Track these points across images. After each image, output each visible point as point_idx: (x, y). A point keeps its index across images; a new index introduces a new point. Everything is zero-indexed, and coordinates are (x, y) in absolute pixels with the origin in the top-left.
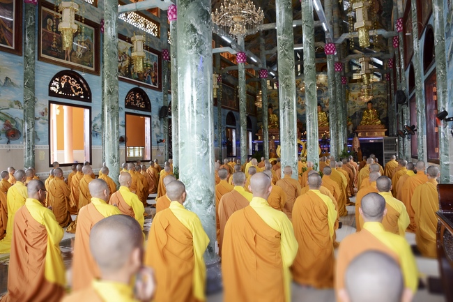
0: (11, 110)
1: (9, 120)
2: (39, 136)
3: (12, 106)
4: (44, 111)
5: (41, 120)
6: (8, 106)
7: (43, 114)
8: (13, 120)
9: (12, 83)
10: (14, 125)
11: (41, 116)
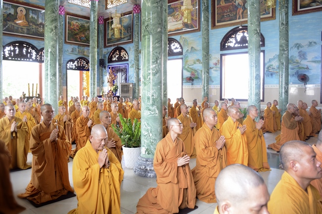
0: (195, 65)
1: (193, 71)
2: (213, 79)
3: (195, 63)
4: (217, 62)
5: (214, 68)
6: (193, 63)
7: (216, 64)
8: (196, 71)
9: (195, 50)
10: (196, 74)
11: (214, 66)
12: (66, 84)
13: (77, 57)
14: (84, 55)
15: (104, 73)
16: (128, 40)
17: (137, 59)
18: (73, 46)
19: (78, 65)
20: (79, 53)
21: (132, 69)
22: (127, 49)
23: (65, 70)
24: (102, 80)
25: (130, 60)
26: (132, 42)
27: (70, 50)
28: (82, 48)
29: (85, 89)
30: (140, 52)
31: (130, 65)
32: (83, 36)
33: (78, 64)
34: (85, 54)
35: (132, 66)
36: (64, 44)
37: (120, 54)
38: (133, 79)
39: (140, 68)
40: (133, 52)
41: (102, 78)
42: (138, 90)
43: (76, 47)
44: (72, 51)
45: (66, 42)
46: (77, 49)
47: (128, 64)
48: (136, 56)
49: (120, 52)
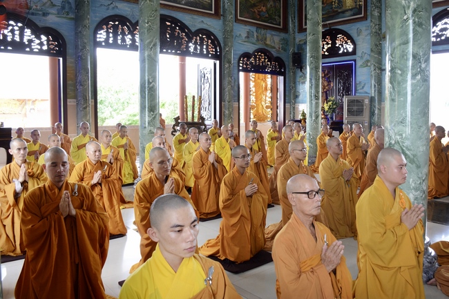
12: (237, 98)
13: (254, 49)
14: (266, 45)
15: (298, 79)
16: (354, 15)
17: (378, 51)
18: (248, 28)
19: (256, 63)
20: (258, 40)
21: (365, 69)
22: (353, 33)
23: (236, 71)
24: (295, 92)
25: (359, 52)
26: (365, 18)
27: (244, 35)
28: (263, 31)
29: (253, 107)
30: (384, 38)
31: (359, 63)
32: (264, 9)
33: (255, 60)
34: (268, 42)
35: (366, 64)
36: (235, 24)
37: (334, 43)
38: (366, 89)
39: (383, 68)
40: (369, 37)
41: (295, 87)
42: (379, 109)
43: (254, 29)
44: (248, 37)
45: (237, 20)
46: (255, 34)
47: (355, 61)
48: (376, 45)
49: (334, 40)
